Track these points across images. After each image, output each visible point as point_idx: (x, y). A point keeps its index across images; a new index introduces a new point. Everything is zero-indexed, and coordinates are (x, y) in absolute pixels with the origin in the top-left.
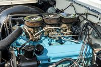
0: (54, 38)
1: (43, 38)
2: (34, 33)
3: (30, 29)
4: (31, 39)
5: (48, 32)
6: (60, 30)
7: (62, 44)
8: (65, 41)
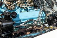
0: (23, 8)
2: (11, 5)
3: (8, 2)
4: (8, 8)
5: (19, 4)
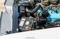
0: (54, 10)
1: (49, 10)
2: (45, 7)
4: (44, 10)
5: (51, 7)
6: (57, 6)
7: (57, 13)
8: (59, 12)
